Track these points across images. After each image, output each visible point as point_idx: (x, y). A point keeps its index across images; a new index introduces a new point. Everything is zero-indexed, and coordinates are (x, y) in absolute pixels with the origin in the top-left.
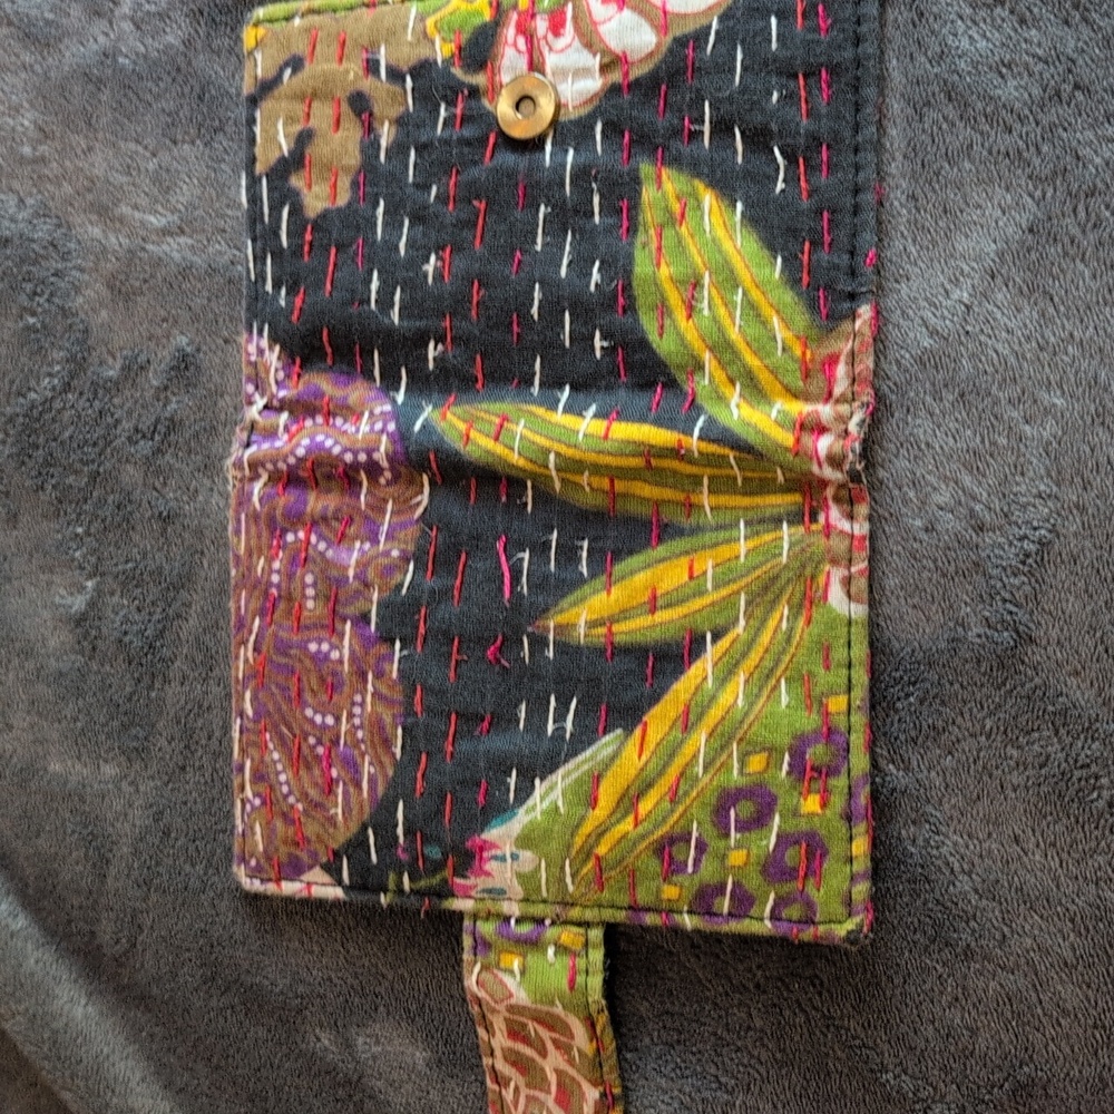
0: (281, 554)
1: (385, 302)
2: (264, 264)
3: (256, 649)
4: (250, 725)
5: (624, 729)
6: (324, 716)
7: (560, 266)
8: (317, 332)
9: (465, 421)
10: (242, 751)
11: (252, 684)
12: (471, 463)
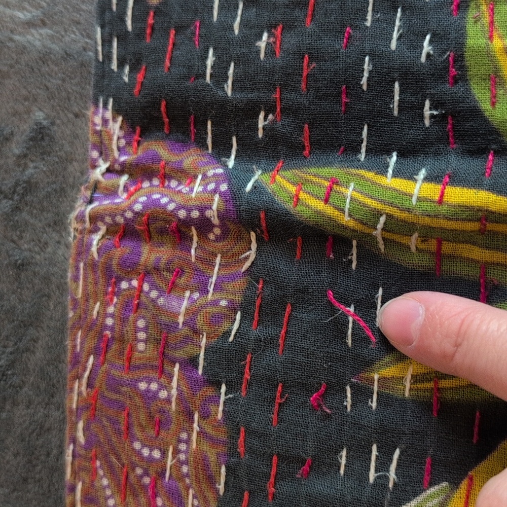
0: (115, 300)
1: (220, 76)
2: (111, 46)
3: (89, 385)
4: (82, 452)
5: (450, 483)
6: (151, 450)
7: (390, 39)
8: (155, 104)
9: (294, 184)
10: (74, 473)
11: (85, 415)
12: (301, 223)
